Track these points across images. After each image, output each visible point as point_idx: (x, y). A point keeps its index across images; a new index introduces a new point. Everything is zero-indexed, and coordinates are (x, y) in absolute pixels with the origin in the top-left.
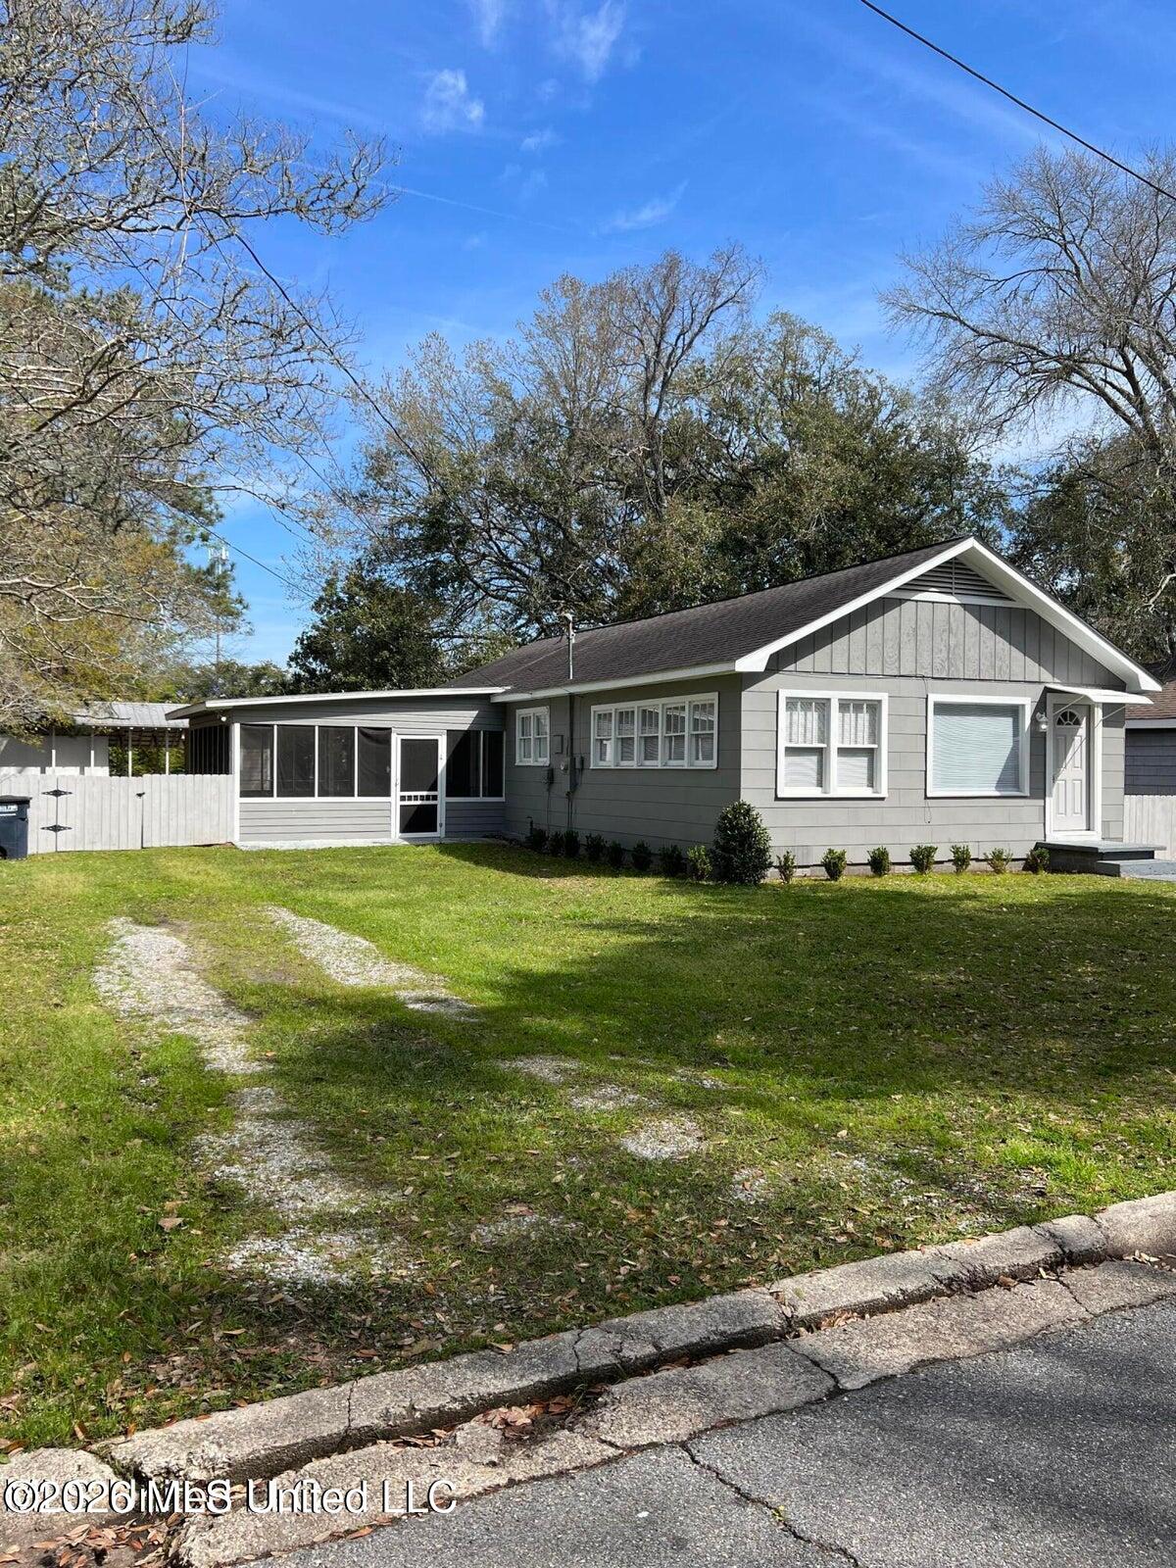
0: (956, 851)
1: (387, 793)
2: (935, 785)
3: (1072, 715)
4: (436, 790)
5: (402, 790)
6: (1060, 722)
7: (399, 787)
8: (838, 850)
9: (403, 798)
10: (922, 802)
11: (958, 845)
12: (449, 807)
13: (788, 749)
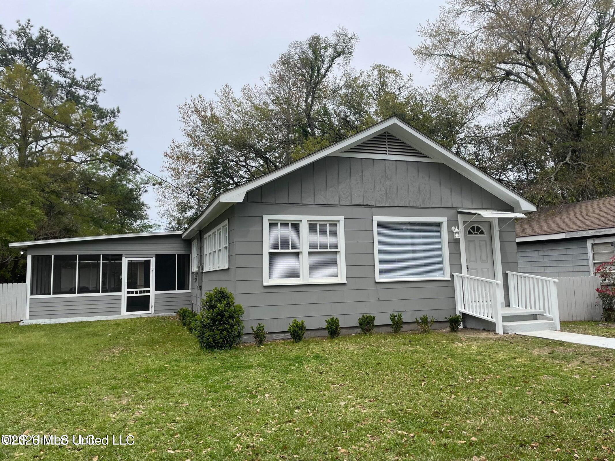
0: (393, 317)
1: (120, 290)
2: (381, 274)
3: (478, 229)
4: (149, 287)
5: (128, 288)
6: (470, 233)
7: (126, 287)
8: (299, 321)
9: (128, 293)
10: (373, 286)
11: (395, 314)
12: (157, 297)
13: (270, 253)
